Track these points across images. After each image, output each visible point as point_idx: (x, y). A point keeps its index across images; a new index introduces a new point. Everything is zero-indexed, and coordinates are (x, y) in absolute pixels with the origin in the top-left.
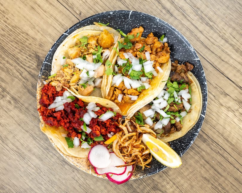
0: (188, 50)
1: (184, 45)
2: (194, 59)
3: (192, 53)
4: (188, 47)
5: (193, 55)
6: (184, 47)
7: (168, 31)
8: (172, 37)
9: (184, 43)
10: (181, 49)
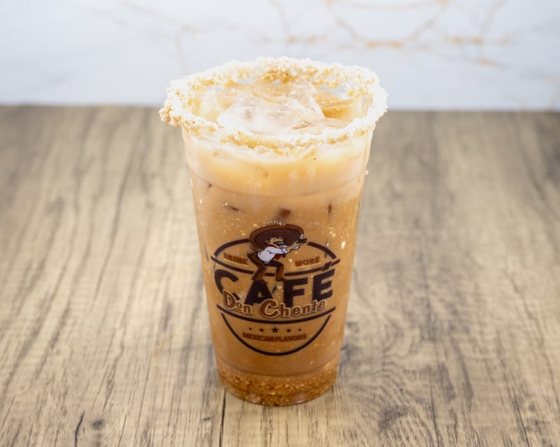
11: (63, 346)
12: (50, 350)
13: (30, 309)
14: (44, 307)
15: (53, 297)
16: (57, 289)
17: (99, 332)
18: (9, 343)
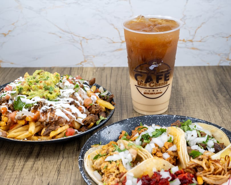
0: (164, 118)
1: (158, 118)
2: (174, 118)
3: (168, 117)
4: (161, 116)
5: (170, 117)
6: (160, 119)
7: (140, 121)
8: (147, 122)
9: (156, 117)
10: (159, 123)
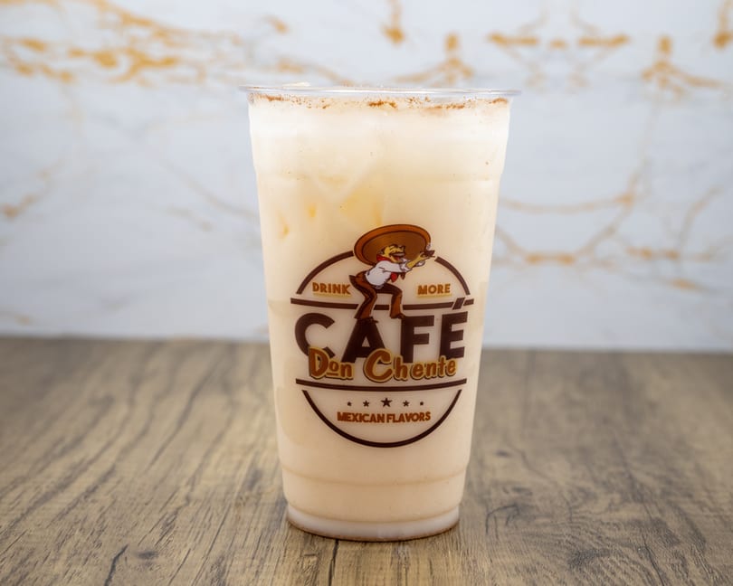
11: (103, 497)
12: (82, 499)
13: (58, 470)
14: (79, 469)
15: (91, 462)
16: (98, 456)
17: (155, 488)
18: (24, 492)
